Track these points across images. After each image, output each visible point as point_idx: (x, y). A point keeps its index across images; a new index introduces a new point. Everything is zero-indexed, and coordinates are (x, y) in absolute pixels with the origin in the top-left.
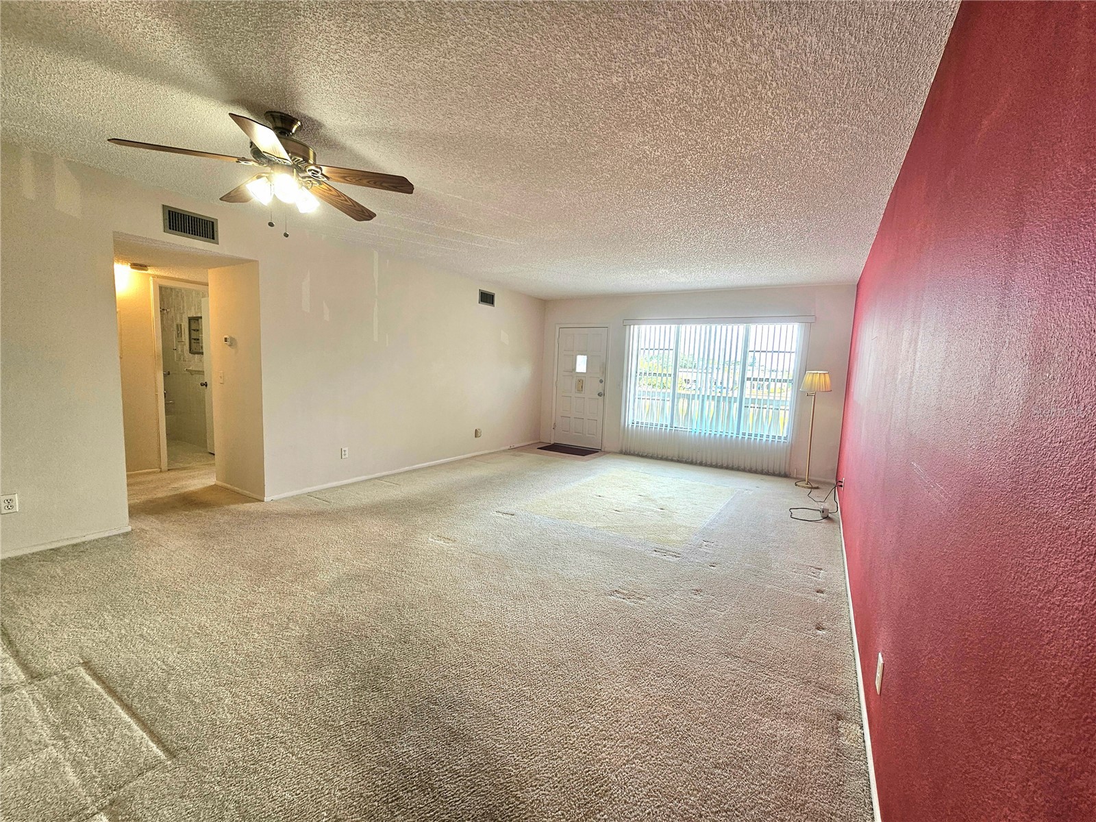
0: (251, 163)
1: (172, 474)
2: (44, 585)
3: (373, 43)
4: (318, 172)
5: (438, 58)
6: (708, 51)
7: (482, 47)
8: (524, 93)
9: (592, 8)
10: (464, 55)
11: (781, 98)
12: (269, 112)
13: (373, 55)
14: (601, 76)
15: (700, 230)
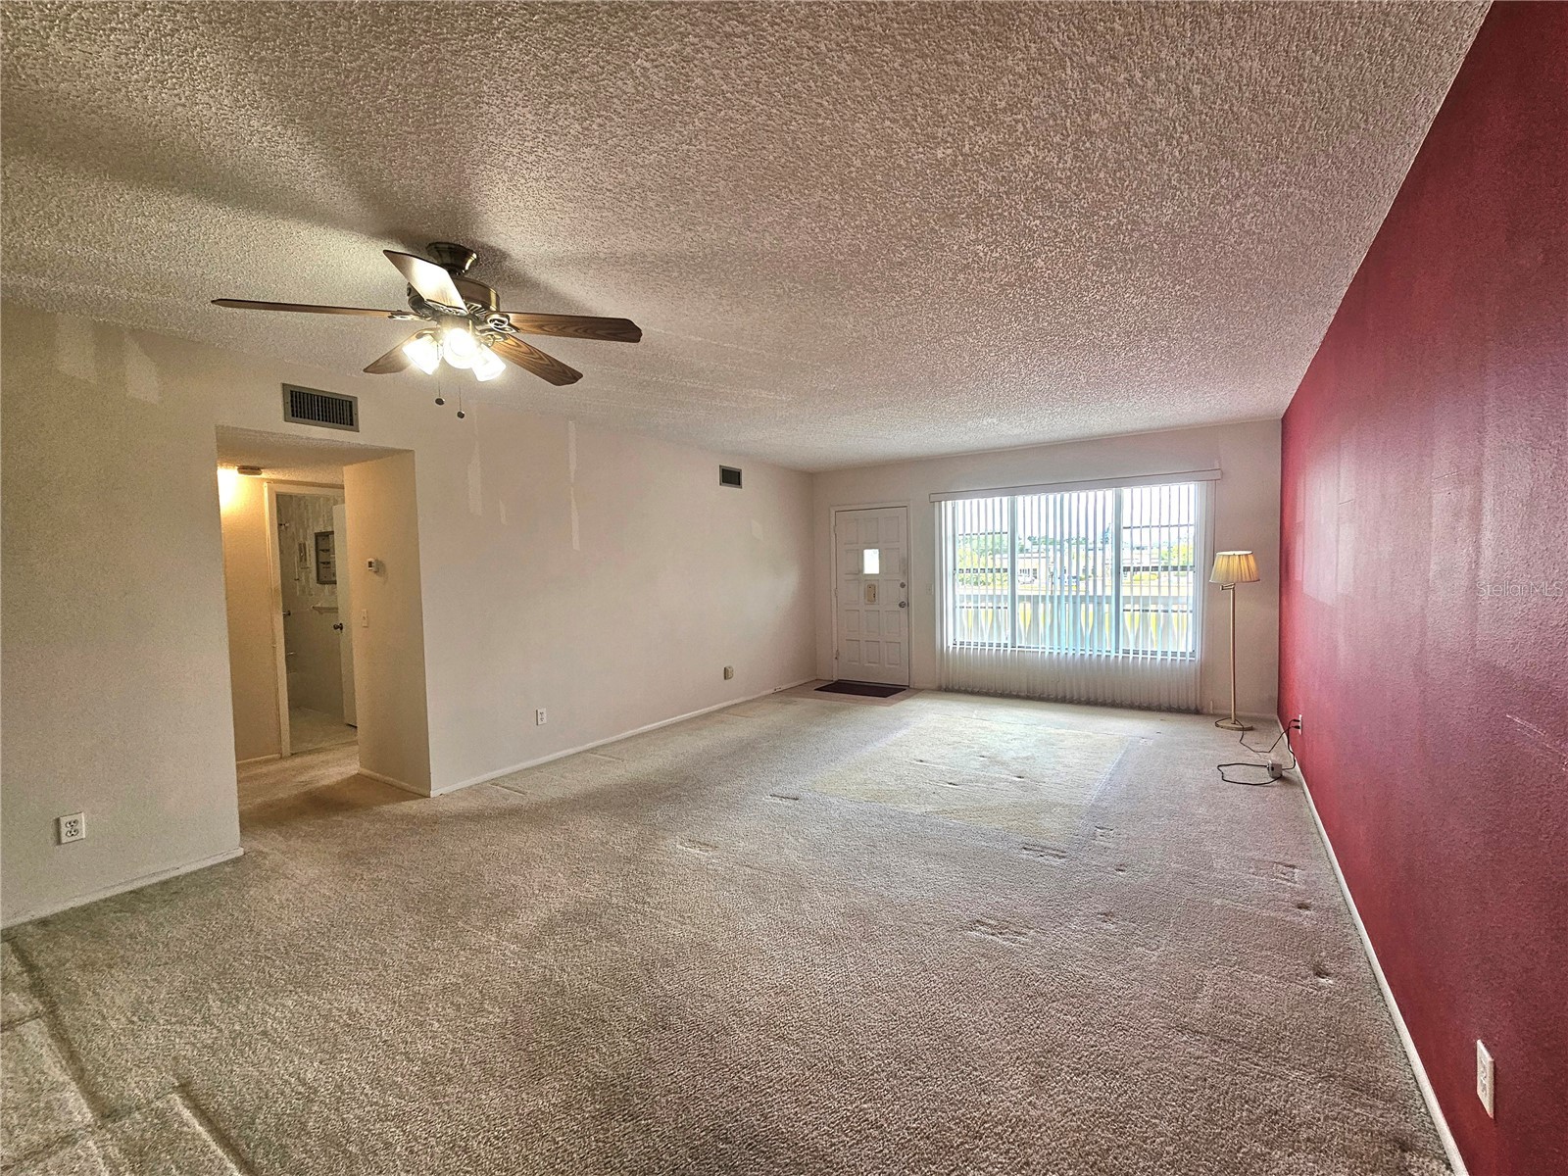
0: (409, 318)
1: (298, 761)
2: (122, 952)
3: (586, 133)
4: (503, 322)
5: (679, 146)
6: (1088, 97)
7: (745, 123)
8: (802, 185)
9: (914, 50)
10: (718, 137)
11: (1194, 157)
12: (433, 244)
13: (586, 150)
14: (921, 150)
15: (1050, 359)
